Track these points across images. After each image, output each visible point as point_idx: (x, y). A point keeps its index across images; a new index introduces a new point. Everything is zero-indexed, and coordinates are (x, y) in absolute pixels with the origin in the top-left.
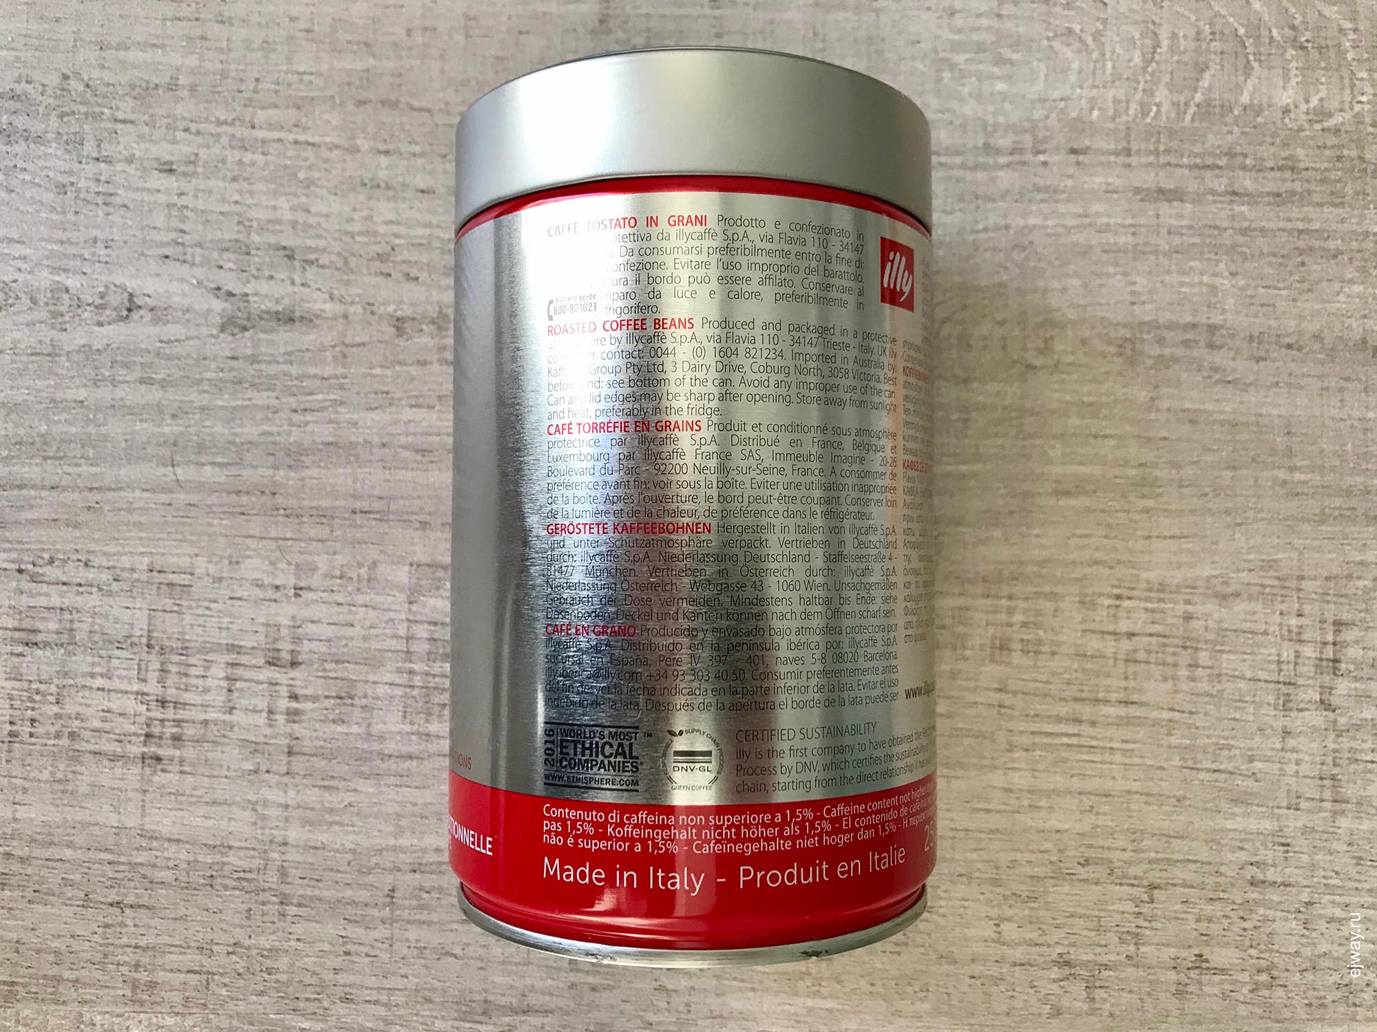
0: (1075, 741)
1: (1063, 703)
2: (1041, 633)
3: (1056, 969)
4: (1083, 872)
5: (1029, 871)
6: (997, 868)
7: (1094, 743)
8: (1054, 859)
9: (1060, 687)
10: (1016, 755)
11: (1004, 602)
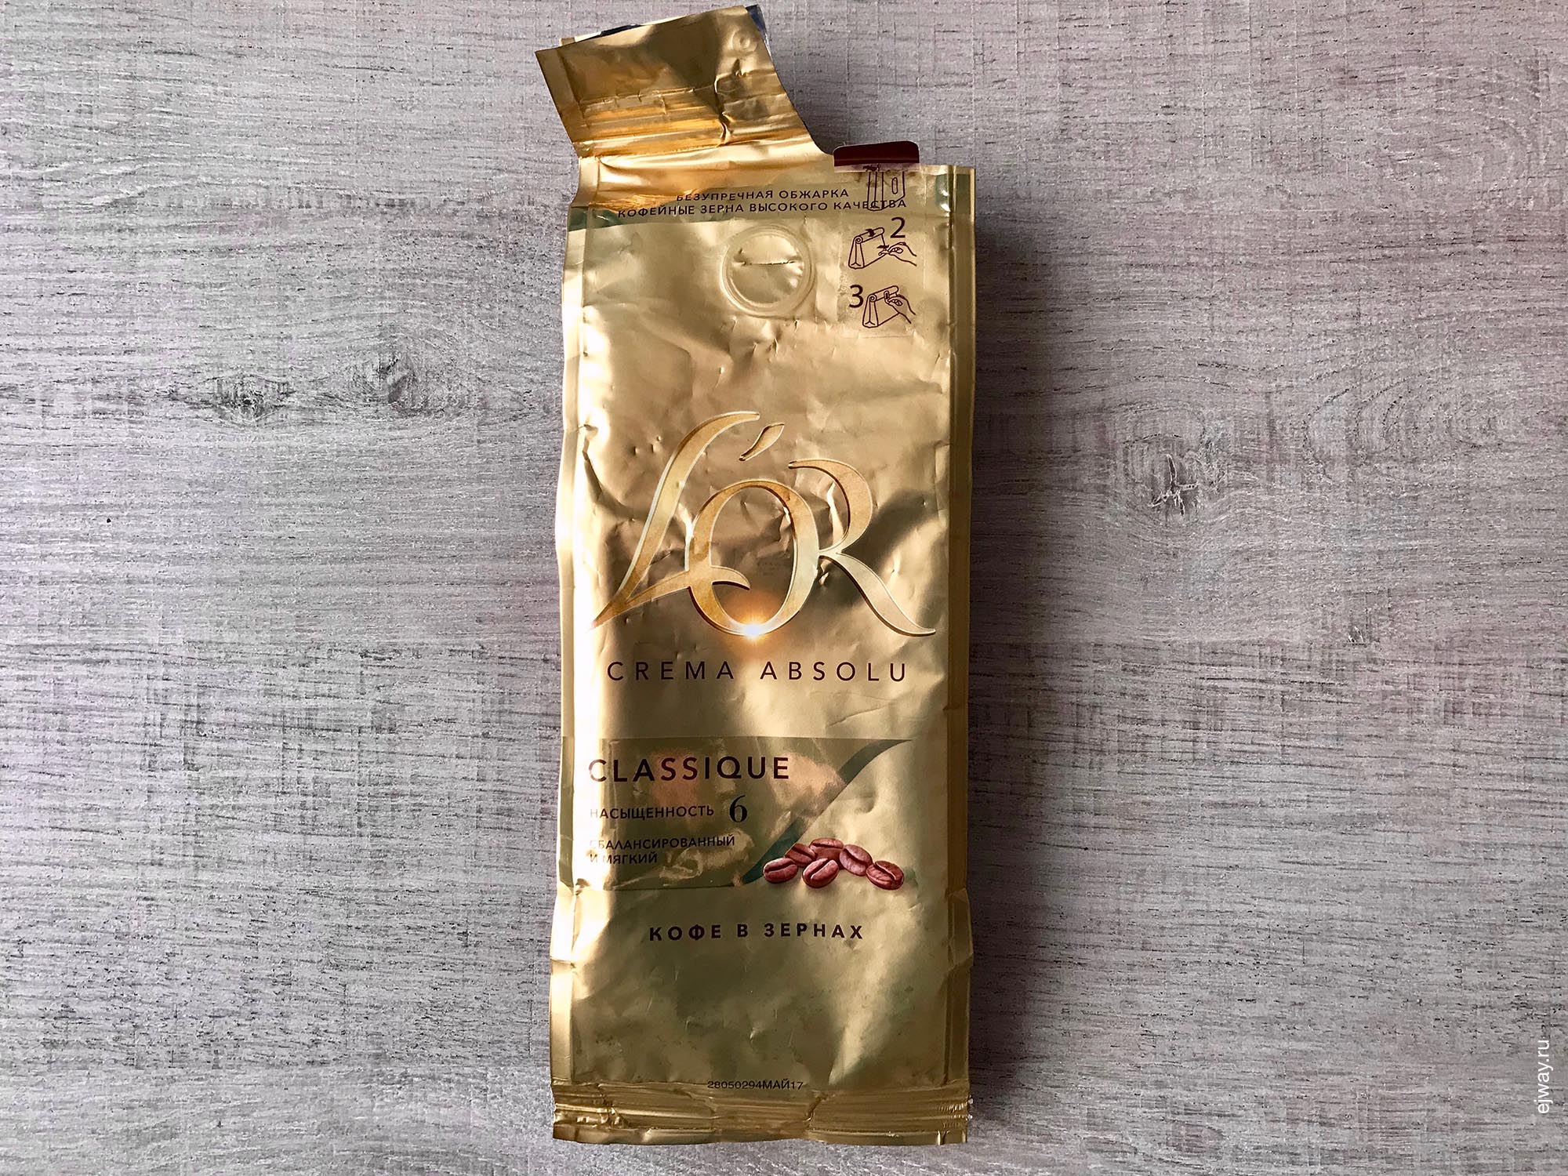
0: (1527, 797)
1: (1514, 762)
2: (1492, 696)
3: (1514, 1010)
4: (1537, 920)
5: (1487, 919)
6: (1457, 917)
7: (1545, 799)
8: (1511, 907)
9: (1510, 746)
10: (1471, 811)
11: (1456, 669)
